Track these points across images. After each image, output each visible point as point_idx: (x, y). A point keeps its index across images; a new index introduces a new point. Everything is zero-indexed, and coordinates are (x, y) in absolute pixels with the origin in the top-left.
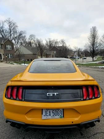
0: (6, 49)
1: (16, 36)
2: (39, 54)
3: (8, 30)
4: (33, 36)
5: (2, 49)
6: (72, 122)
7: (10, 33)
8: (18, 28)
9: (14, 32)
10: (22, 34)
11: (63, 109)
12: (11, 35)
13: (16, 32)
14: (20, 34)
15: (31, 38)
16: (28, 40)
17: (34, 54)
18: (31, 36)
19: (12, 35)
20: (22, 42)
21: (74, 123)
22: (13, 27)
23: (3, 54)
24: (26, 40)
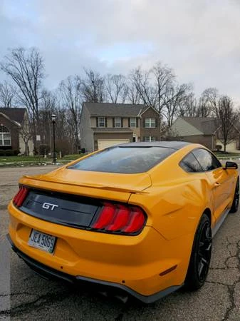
0: (144, 126)
1: (170, 97)
2: (220, 133)
3: (155, 87)
4: (211, 92)
5: (137, 126)
6: (62, 267)
7: (159, 92)
8: (177, 79)
9: (167, 89)
10: (184, 91)
11: (57, 238)
12: (160, 97)
13: (172, 88)
14: (181, 92)
15: (206, 98)
16: (198, 102)
17: (205, 136)
18: (207, 92)
19: (164, 96)
20: (184, 108)
21: (63, 270)
22: (165, 80)
23: (139, 138)
24: (194, 104)
